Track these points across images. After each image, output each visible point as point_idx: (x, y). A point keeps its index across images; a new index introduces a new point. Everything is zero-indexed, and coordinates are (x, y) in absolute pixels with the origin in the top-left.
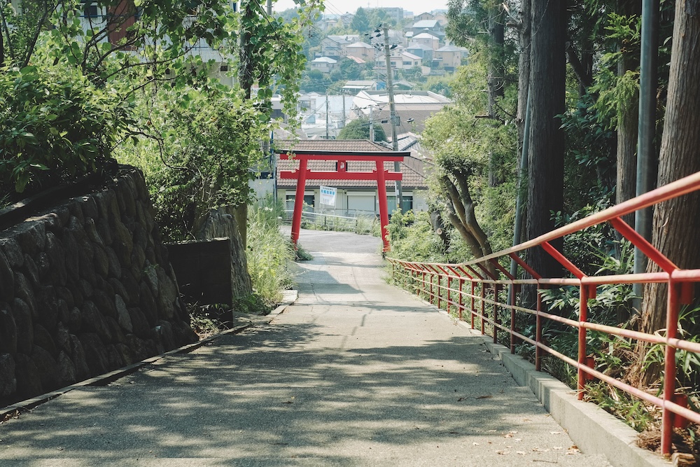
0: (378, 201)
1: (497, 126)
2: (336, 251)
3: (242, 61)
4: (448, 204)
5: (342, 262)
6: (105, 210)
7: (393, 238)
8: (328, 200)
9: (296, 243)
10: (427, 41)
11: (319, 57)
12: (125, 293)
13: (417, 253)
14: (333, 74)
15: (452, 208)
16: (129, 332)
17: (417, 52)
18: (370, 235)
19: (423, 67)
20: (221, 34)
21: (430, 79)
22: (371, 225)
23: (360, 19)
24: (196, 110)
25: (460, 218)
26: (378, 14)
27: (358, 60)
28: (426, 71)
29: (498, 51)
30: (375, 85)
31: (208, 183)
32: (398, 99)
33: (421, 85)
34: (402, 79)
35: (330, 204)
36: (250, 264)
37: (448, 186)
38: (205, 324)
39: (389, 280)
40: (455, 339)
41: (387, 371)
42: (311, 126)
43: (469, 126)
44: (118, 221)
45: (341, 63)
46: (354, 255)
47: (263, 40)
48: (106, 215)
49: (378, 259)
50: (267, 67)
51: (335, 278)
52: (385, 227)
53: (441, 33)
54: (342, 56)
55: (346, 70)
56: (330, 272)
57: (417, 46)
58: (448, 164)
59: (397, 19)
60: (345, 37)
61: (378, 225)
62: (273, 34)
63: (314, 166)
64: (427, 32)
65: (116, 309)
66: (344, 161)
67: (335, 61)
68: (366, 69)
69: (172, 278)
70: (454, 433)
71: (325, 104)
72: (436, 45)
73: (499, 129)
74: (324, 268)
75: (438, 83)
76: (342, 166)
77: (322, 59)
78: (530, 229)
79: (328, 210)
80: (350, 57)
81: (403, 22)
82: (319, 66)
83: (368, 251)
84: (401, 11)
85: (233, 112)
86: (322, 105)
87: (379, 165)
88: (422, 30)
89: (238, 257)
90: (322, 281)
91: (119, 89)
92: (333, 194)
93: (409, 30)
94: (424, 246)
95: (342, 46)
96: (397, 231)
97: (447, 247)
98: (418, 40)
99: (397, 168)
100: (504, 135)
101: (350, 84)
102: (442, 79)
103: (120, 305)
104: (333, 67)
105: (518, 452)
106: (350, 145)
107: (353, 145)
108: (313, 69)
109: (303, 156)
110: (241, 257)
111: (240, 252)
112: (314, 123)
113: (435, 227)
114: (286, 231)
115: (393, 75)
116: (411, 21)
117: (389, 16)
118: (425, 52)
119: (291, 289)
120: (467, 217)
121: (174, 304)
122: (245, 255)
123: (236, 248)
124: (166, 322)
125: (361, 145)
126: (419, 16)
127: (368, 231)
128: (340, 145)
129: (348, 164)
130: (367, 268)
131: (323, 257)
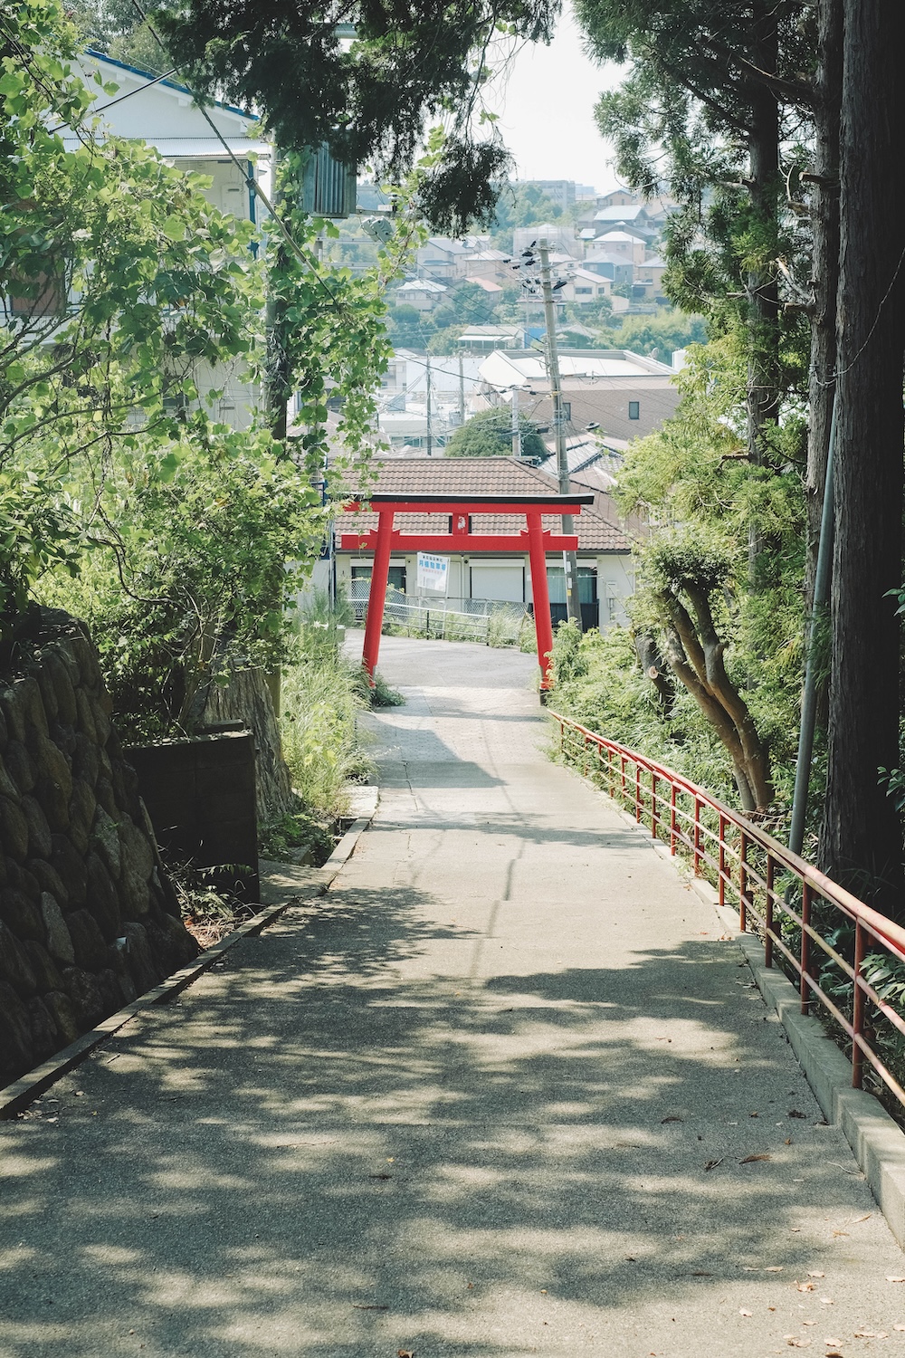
0: (529, 578)
1: (765, 478)
2: (449, 685)
3: (269, 354)
4: (672, 642)
5: (462, 709)
6: (19, 721)
7: (563, 675)
8: (433, 581)
9: (371, 672)
10: (622, 247)
11: (411, 280)
12: (59, 886)
13: (610, 713)
14: (439, 313)
15: (679, 649)
16: (67, 964)
17: (603, 269)
18: (516, 649)
19: (614, 299)
20: (233, 343)
21: (628, 321)
22: (518, 628)
24: (187, 481)
25: (694, 668)
26: (526, 194)
27: (489, 286)
28: (620, 305)
29: (766, 333)
30: (521, 335)
31: (210, 627)
32: (567, 365)
33: (611, 333)
34: (573, 322)
35: (437, 588)
36: (286, 741)
37: (672, 609)
38: (206, 904)
39: (555, 754)
40: (690, 948)
41: (564, 1054)
42: (398, 417)
43: (710, 470)
44: (44, 740)
45: (454, 293)
46: (485, 692)
47: (311, 314)
48: (21, 732)
49: (532, 704)
50: (316, 363)
51: (449, 745)
52: (546, 654)
53: (648, 232)
54: (457, 278)
55: (466, 305)
56: (439, 734)
57: (602, 257)
58: (671, 568)
59: (563, 202)
61: (530, 628)
62: (330, 302)
63: (407, 524)
64: (621, 228)
65: (44, 922)
66: (464, 515)
67: (443, 288)
68: (503, 303)
69: (144, 831)
70: (704, 1272)
71: (425, 378)
72: (639, 254)
73: (770, 484)
74: (427, 724)
75: (643, 328)
76: (462, 524)
77: (417, 285)
78: (835, 738)
79: (434, 599)
80: (471, 280)
81: (575, 210)
82: (412, 297)
83: (511, 684)
84: (571, 188)
85: (257, 491)
86: (420, 379)
87: (533, 522)
88: (613, 226)
89: (265, 733)
90: (424, 755)
91: (42, 471)
92: (444, 568)
93: (586, 225)
94: (621, 699)
95: (456, 259)
96: (570, 661)
97: (669, 709)
98: (605, 245)
99: (567, 526)
100: (778, 496)
101: (472, 333)
102: (652, 321)
103: (52, 913)
104: (440, 299)
105: (827, 1341)
106: (476, 468)
107: (481, 468)
108: (399, 303)
109: (386, 504)
110: (269, 733)
111: (269, 724)
112: (402, 410)
113: (644, 663)
114: (354, 642)
115: (555, 316)
116: (591, 207)
117: (547, 199)
118: (618, 268)
119: (366, 783)
120: (708, 669)
121: (150, 882)
122: (277, 727)
123: (260, 717)
124: (136, 925)
125: (497, 468)
126: (606, 198)
127: (511, 642)
128: (455, 468)
129: (474, 520)
130: (510, 723)
131: (424, 698)
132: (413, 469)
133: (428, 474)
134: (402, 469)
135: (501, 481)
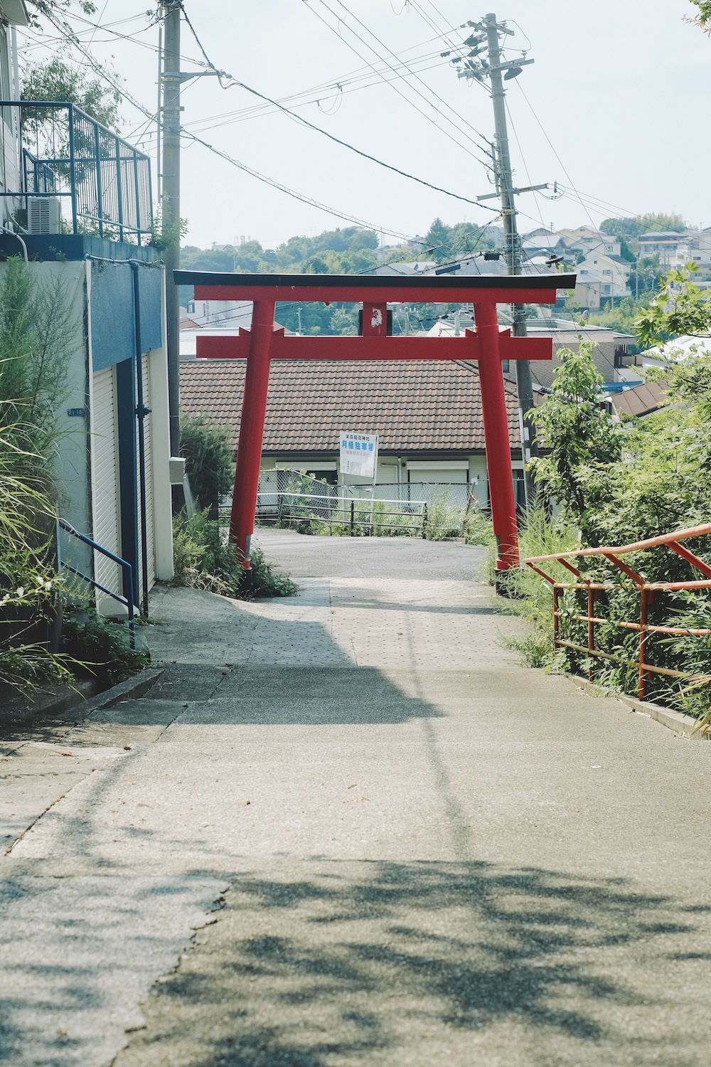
2: (367, 576)
5: (380, 599)
8: (359, 464)
18: (460, 542)
23: (438, 238)
26: (465, 230)
35: (363, 474)
39: (543, 652)
56: (330, 627)
60: (413, 265)
66: (381, 307)
74: (315, 615)
76: (377, 321)
79: (359, 486)
83: (453, 576)
87: (485, 317)
92: (371, 448)
106: (414, 368)
107: (420, 368)
109: (262, 289)
125: (438, 367)
127: (454, 532)
128: (392, 368)
130: (451, 615)
131: (329, 589)
132: (346, 369)
133: (363, 374)
134: (335, 369)
135: (442, 380)
